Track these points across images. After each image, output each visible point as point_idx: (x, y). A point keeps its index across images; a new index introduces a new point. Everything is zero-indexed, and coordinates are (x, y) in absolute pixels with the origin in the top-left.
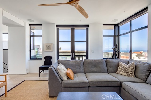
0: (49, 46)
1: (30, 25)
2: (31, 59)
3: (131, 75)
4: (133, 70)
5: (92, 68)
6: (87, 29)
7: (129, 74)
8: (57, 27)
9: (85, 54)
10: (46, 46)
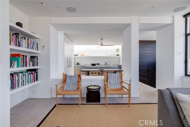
2: (186, 75)
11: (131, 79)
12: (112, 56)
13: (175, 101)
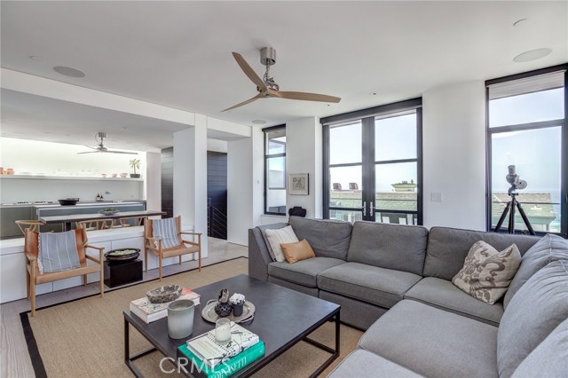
0: (299, 181)
1: (264, 130)
2: (266, 213)
3: (480, 294)
4: (494, 277)
5: (371, 248)
6: (420, 112)
7: (477, 289)
8: (325, 124)
9: (414, 207)
10: (294, 180)
11: (194, 227)
12: (118, 176)
13: (264, 237)
